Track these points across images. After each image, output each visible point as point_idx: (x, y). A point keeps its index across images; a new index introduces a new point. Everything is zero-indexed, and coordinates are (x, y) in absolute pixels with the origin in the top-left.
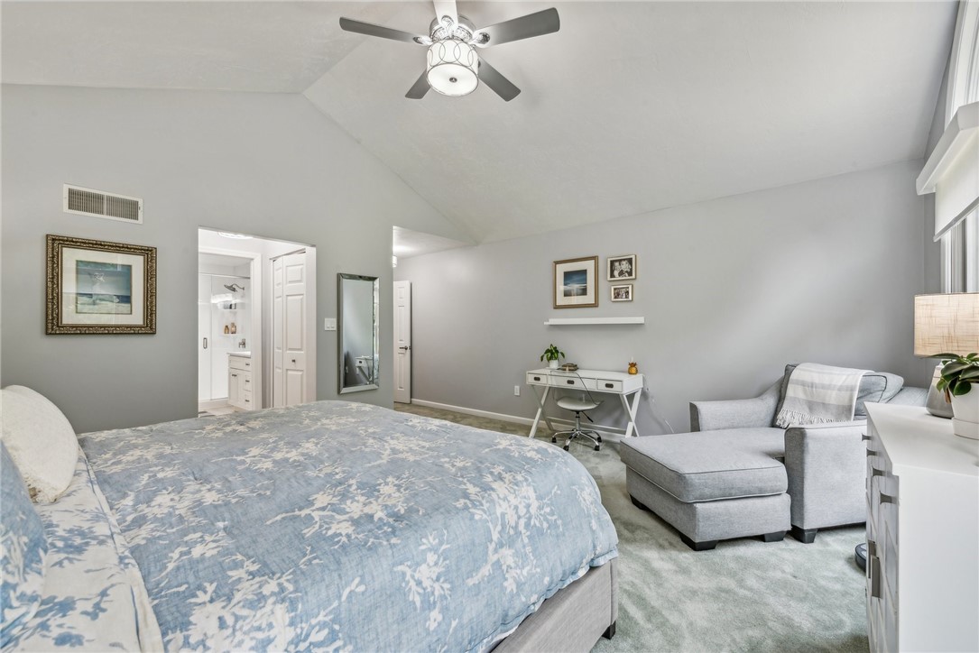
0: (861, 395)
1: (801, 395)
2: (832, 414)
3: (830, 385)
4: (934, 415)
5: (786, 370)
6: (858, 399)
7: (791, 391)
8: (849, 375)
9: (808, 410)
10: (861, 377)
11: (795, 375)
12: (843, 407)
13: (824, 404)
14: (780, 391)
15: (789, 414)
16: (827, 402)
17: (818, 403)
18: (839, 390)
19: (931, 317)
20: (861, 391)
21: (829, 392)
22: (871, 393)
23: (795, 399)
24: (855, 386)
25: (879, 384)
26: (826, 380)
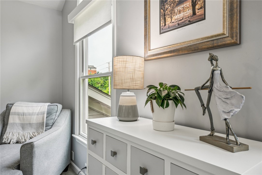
0: (47, 116)
1: (17, 121)
2: (34, 128)
3: (33, 113)
4: (120, 121)
5: (7, 107)
6: (46, 118)
7: (12, 119)
8: (41, 106)
9: (21, 129)
10: (47, 107)
11: (12, 110)
12: (40, 123)
13: (30, 124)
14: (4, 121)
15: (11, 134)
16: (31, 123)
17: (27, 124)
18: (38, 115)
19: (126, 68)
20: (47, 114)
21: (33, 116)
22: (52, 114)
23: (14, 124)
24: (45, 112)
25: (55, 109)
26: (30, 110)
